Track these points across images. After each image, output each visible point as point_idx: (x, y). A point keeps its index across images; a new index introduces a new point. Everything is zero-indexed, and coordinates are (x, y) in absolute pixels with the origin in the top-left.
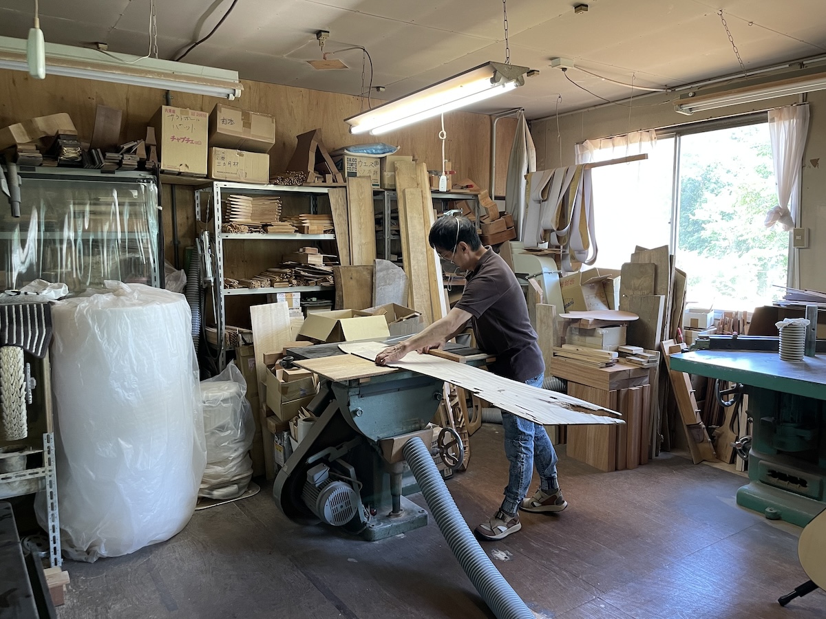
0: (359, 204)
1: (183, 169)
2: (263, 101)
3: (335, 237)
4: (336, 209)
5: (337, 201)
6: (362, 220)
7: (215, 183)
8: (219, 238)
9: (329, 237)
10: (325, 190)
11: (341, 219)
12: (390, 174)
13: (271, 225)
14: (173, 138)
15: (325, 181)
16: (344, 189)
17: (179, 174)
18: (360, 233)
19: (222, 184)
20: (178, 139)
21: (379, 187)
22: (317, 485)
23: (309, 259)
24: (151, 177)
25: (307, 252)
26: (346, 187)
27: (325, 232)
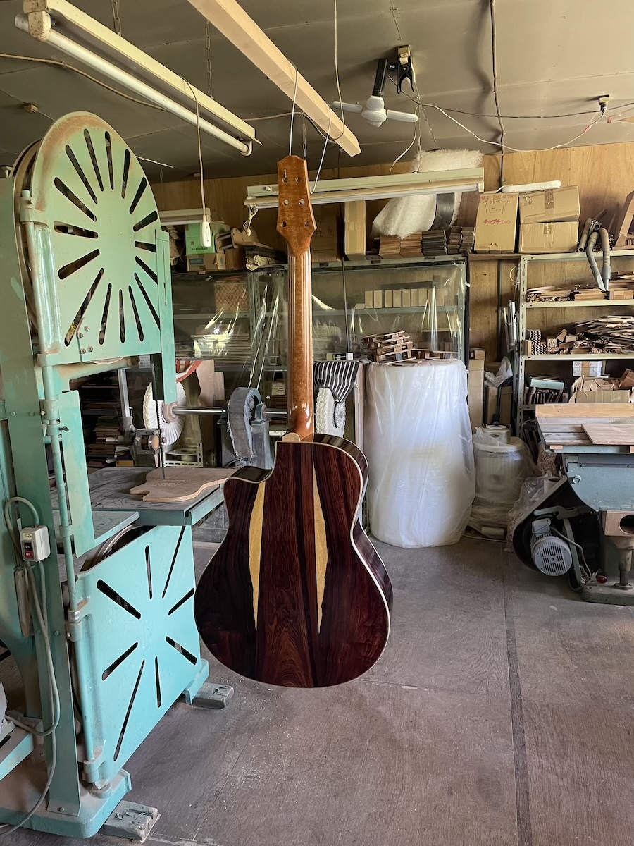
1: (492, 248)
2: (596, 165)
7: (523, 257)
8: (524, 306)
13: (578, 293)
14: (486, 221)
17: (489, 252)
19: (529, 257)
20: (490, 222)
22: (537, 536)
24: (463, 258)
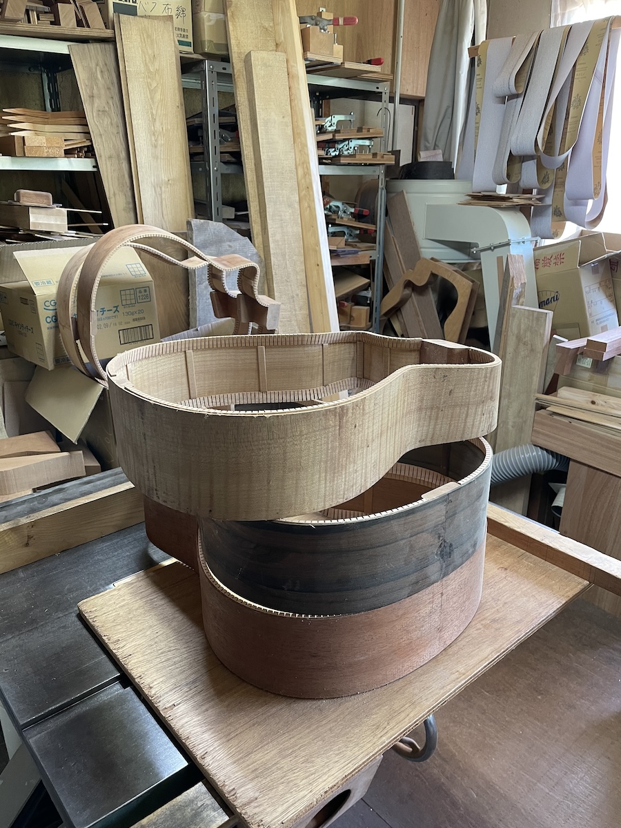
0: (149, 85)
3: (96, 166)
4: (92, 97)
5: (92, 77)
6: (158, 124)
9: (80, 165)
10: (60, 48)
11: (106, 121)
12: (214, 16)
15: (56, 22)
16: (109, 47)
18: (156, 157)
21: (190, 49)
23: (32, 219)
25: (24, 201)
26: (111, 41)
27: (69, 153)
